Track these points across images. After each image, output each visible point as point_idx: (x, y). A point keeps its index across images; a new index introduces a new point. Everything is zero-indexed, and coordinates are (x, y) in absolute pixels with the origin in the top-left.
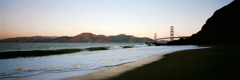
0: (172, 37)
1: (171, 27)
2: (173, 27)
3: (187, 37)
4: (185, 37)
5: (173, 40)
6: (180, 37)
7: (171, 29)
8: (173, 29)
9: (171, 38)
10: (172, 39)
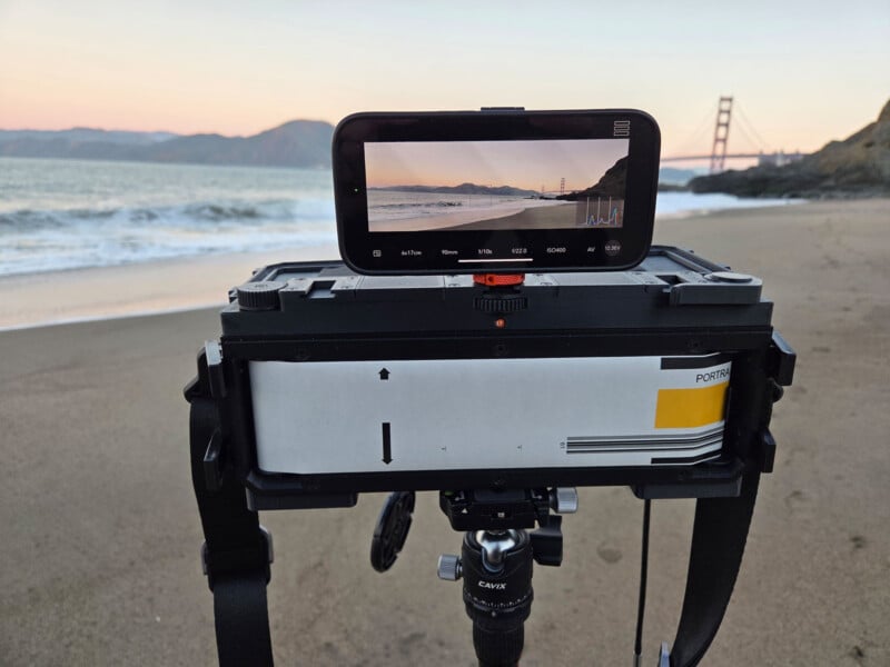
0: (720, 149)
1: (723, 99)
2: (730, 100)
3: (797, 154)
4: (786, 156)
5: (722, 165)
6: (761, 156)
7: (721, 112)
8: (729, 112)
9: (713, 157)
10: (717, 163)
